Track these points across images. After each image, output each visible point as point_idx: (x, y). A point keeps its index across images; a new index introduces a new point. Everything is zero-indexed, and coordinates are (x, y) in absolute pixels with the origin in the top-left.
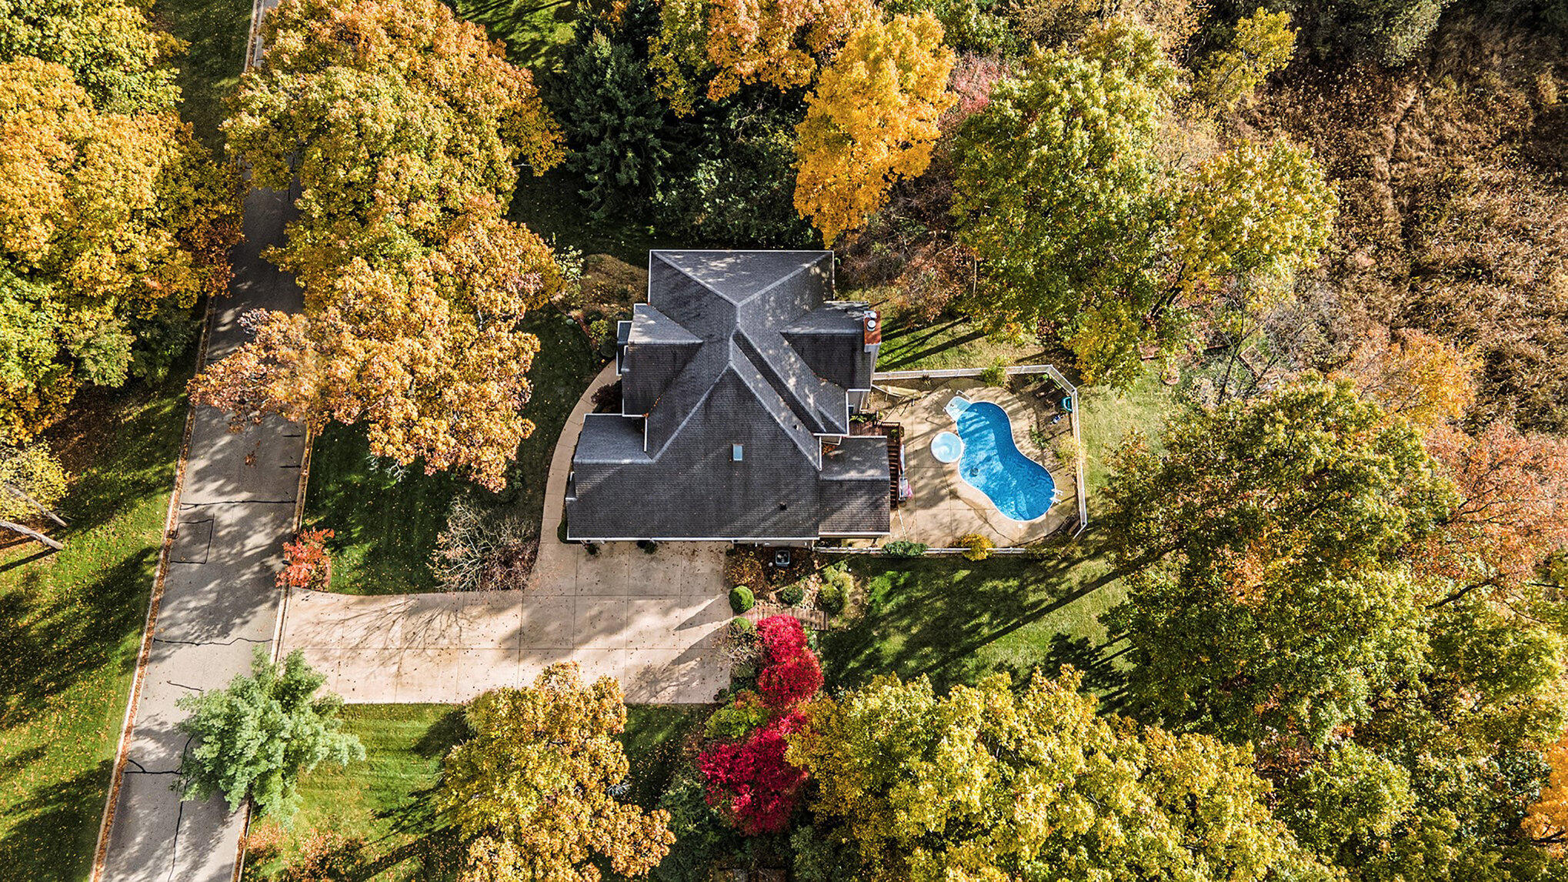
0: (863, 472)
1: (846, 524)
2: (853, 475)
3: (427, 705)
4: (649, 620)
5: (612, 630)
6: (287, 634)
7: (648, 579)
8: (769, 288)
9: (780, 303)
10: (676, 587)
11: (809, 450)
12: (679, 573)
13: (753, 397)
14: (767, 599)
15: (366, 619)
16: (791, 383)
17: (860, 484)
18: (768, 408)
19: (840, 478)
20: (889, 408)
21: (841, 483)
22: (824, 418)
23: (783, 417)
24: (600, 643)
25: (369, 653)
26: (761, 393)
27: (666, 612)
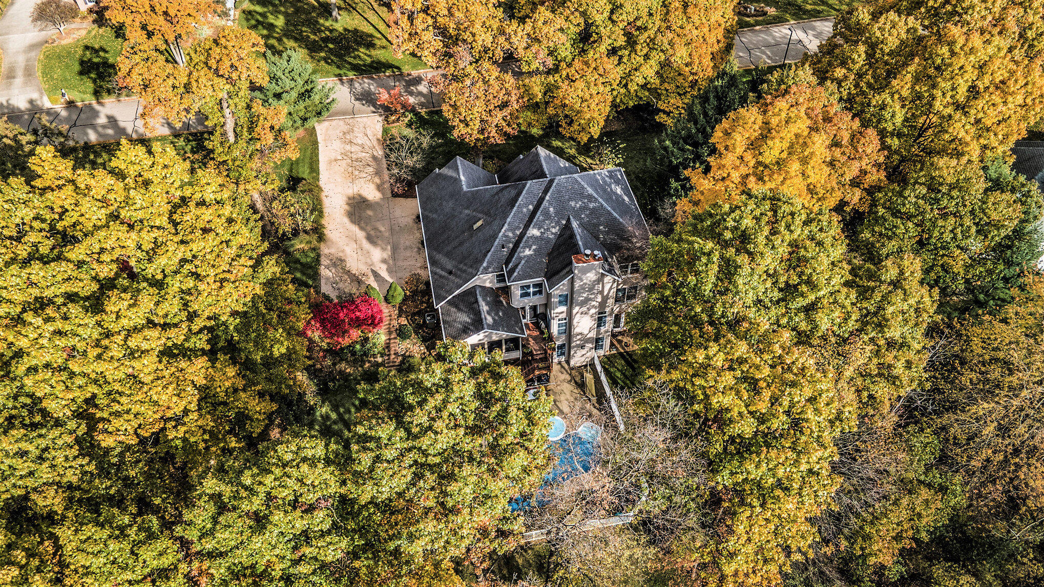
0: (488, 313)
1: (448, 319)
2: (484, 308)
3: (318, 174)
4: (377, 254)
5: (369, 238)
6: (359, 119)
7: (405, 249)
8: (601, 200)
9: (593, 211)
10: (400, 263)
11: (490, 263)
12: (411, 263)
13: (513, 206)
14: (400, 316)
15: (368, 143)
16: (534, 232)
17: (477, 313)
18: (509, 220)
19: (480, 299)
20: (576, 383)
21: (477, 301)
22: (516, 266)
23: (507, 232)
24: (361, 235)
25: (348, 147)
26: (517, 211)
27: (384, 261)
